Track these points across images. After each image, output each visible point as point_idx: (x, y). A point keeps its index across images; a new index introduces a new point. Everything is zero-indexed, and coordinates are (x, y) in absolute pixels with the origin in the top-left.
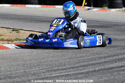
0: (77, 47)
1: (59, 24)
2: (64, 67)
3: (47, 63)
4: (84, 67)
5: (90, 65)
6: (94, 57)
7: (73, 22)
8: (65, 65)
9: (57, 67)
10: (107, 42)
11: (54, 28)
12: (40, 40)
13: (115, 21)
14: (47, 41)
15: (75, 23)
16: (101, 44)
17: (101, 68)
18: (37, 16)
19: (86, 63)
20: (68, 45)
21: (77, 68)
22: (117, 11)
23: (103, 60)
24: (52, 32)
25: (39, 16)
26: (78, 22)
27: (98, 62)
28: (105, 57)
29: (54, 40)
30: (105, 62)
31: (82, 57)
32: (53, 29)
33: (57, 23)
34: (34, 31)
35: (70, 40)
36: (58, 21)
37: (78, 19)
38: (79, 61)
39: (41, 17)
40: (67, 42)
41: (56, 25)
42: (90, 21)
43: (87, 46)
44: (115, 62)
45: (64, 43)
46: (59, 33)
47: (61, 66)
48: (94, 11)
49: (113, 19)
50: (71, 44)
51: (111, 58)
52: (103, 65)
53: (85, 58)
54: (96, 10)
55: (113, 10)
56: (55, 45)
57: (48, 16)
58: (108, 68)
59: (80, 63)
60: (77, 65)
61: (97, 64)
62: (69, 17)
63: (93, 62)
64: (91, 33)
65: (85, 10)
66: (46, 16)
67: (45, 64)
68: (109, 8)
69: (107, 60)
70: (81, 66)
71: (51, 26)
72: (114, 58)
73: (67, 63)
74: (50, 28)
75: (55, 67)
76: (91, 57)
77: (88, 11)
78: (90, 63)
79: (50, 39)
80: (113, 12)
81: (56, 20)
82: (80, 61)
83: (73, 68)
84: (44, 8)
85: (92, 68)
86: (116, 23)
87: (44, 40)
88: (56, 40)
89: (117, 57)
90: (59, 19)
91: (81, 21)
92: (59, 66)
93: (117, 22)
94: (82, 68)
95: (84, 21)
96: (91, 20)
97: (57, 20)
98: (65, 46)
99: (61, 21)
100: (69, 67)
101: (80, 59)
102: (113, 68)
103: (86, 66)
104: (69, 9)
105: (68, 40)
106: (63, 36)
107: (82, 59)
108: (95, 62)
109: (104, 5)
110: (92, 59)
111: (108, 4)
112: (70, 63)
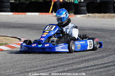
0: (68, 51)
1: (51, 30)
2: (36, 69)
3: (20, 65)
4: (54, 68)
5: (59, 66)
6: (63, 59)
7: (65, 28)
8: (37, 66)
9: (30, 68)
10: (98, 46)
11: (47, 34)
12: (33, 45)
13: (81, 25)
14: (40, 46)
15: (67, 29)
16: (92, 48)
17: (69, 68)
18: (10, 23)
19: (56, 65)
20: (59, 50)
21: (48, 69)
22: (82, 16)
23: (71, 62)
24: (44, 37)
25: (12, 23)
26: (70, 28)
27: (67, 63)
28: (73, 59)
29: (46, 45)
30: (73, 63)
31: (52, 59)
32: (45, 35)
33: (49, 29)
34: (7, 37)
35: (61, 44)
36: (50, 28)
37: (70, 25)
38: (49, 63)
39: (13, 23)
40: (58, 47)
41: (48, 31)
43: (78, 50)
44: (82, 63)
45: (56, 48)
46: (52, 38)
47: (33, 68)
49: (79, 24)
50: (62, 48)
51: (78, 60)
52: (71, 66)
53: (55, 60)
55: (79, 16)
56: (47, 50)
57: (20, 22)
58: (76, 68)
59: (50, 65)
60: (48, 66)
61: (66, 65)
62: (62, 24)
63: (62, 64)
64: (83, 37)
65: (53, 16)
66: (18, 22)
67: (19, 66)
68: (74, 14)
69: (74, 61)
70: (51, 67)
71: (44, 32)
72: (81, 59)
73: (39, 65)
74: (43, 34)
75: (28, 69)
78: (59, 64)
79: (42, 44)
80: (79, 18)
81: (48, 26)
82: (51, 62)
83: (44, 69)
84: (15, 15)
85: (61, 69)
86: (81, 27)
87: (37, 45)
88: (48, 45)
89: (83, 59)
90: (51, 26)
91: (73, 27)
92: (32, 68)
93: (83, 26)
94: (52, 69)
95: (76, 27)
97: (50, 26)
98: (56, 50)
99: (53, 27)
100: (41, 68)
101: (50, 61)
102: (80, 68)
103: (56, 67)
104: (62, 16)
105: (59, 45)
106: (55, 41)
107: (52, 61)
108: (64, 63)
109: (71, 12)
110: (61, 60)
111: (74, 11)
112: (42, 65)
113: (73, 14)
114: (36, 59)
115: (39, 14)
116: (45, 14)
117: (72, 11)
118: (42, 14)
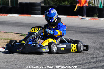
4: (80, 65)
6: (87, 57)
8: (64, 63)
9: (58, 65)
17: (94, 66)
18: (40, 24)
19: (81, 62)
23: (95, 60)
27: (91, 61)
28: (97, 57)
30: (97, 61)
31: (77, 57)
38: (75, 60)
42: (83, 28)
47: (61, 64)
48: (87, 20)
49: (102, 26)
51: (101, 58)
52: (96, 64)
53: (80, 58)
54: (88, 19)
55: (102, 19)
58: (100, 66)
59: (76, 62)
60: (74, 63)
61: (91, 62)
63: (87, 61)
65: (79, 19)
67: (48, 62)
69: (98, 59)
70: (77, 64)
73: (66, 62)
76: (85, 57)
77: (82, 20)
78: (85, 62)
80: (102, 21)
85: (86, 66)
94: (78, 66)
96: (85, 27)
100: (68, 65)
101: (76, 58)
103: (82, 64)
107: (78, 59)
108: (89, 61)
109: (95, 15)
110: (86, 58)
111: (98, 14)
112: (68, 62)
113: (97, 18)
114: (64, 57)
115: (67, 17)
116: (72, 17)
117: (97, 14)
118: (69, 17)
